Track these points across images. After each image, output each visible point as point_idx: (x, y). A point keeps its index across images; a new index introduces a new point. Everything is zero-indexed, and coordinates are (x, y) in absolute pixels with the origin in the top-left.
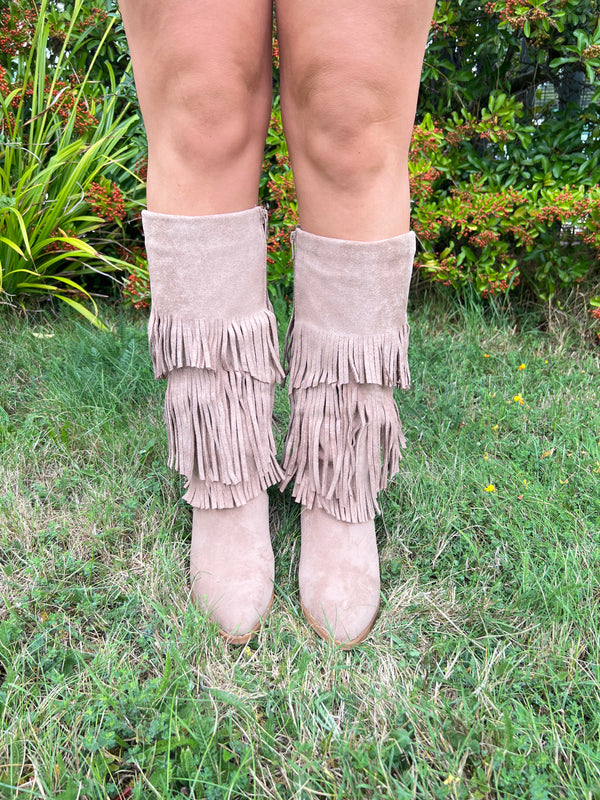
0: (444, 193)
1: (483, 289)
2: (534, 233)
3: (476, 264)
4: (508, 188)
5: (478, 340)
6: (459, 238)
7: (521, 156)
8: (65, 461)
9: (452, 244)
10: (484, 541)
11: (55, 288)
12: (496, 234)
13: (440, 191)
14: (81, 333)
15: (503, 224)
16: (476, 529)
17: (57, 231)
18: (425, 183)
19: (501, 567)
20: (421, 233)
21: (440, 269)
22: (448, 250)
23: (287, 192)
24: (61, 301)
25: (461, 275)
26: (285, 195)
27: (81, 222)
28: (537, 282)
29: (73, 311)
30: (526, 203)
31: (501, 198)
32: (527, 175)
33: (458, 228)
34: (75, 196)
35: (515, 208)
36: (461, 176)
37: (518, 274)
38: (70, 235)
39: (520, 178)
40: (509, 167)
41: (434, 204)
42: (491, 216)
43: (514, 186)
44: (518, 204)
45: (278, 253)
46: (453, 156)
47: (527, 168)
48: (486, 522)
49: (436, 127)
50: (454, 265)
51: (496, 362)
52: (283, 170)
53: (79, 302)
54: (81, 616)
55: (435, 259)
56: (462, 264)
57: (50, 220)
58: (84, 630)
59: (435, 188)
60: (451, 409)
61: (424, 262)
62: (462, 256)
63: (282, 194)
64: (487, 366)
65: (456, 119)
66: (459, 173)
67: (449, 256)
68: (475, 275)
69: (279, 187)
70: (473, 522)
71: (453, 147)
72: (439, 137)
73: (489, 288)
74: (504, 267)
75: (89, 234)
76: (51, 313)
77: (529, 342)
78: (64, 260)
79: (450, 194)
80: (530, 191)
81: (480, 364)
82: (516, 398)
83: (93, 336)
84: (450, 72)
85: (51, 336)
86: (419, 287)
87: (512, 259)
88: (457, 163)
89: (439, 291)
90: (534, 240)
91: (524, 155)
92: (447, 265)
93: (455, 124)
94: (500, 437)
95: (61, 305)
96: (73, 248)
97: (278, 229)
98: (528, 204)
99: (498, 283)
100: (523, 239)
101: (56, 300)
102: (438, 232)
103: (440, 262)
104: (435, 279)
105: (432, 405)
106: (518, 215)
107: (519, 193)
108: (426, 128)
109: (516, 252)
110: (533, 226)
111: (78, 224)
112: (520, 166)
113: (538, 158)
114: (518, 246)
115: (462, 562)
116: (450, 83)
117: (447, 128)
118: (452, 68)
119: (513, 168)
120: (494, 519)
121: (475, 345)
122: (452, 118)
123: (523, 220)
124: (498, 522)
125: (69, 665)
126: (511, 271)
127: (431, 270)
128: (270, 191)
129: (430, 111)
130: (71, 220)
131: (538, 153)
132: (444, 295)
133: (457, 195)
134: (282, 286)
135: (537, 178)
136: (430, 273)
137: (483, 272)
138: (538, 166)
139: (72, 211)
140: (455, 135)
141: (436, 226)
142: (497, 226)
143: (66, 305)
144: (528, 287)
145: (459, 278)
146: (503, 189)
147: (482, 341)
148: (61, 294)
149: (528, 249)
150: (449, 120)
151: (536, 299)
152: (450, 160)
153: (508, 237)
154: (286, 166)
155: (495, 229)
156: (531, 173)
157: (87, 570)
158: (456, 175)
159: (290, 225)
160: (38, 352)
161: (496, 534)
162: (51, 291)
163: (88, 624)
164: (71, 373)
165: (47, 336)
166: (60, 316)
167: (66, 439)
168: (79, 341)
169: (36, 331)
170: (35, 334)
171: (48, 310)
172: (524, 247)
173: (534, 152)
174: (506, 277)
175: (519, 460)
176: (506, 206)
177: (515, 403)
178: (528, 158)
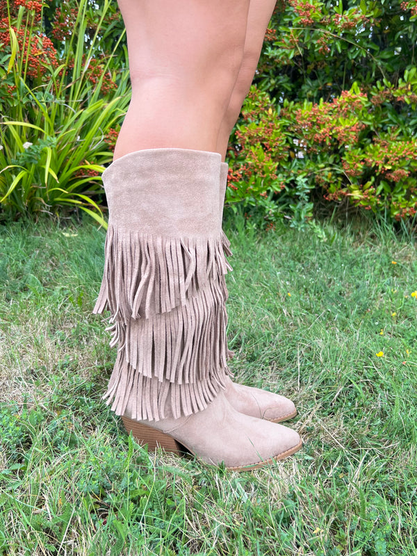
0: (369, 141)
1: (396, 213)
3: (392, 194)
5: (390, 252)
6: (377, 174)
8: (79, 318)
9: (373, 179)
10: (373, 391)
11: (80, 203)
12: (407, 172)
13: (365, 139)
14: (96, 234)
15: (412, 164)
16: (367, 382)
17: (84, 162)
18: (353, 134)
19: (382, 409)
20: (349, 171)
21: (362, 197)
22: (369, 183)
23: (249, 138)
24: (84, 211)
25: (379, 202)
26: (247, 140)
27: (102, 156)
29: (91, 219)
31: (411, 145)
33: (376, 167)
34: (98, 138)
36: (382, 128)
38: (93, 164)
41: (360, 149)
42: (403, 158)
45: (241, 183)
46: (376, 114)
48: (376, 378)
49: (362, 91)
50: (374, 194)
51: (402, 269)
52: (247, 123)
53: (96, 213)
54: (83, 415)
55: (360, 189)
56: (381, 194)
57: (79, 154)
58: (83, 424)
59: (360, 138)
60: (361, 300)
61: (351, 192)
62: (380, 188)
63: (245, 140)
64: (395, 271)
65: (379, 86)
66: (381, 126)
67: (370, 187)
68: (391, 203)
69: (243, 135)
70: (365, 377)
71: (377, 107)
72: (364, 99)
73: (401, 213)
74: (413, 197)
76: (76, 220)
78: (87, 183)
79: (373, 142)
81: (389, 269)
82: (413, 295)
83: (103, 236)
84: (376, 51)
85: (75, 235)
86: (349, 211)
88: (379, 118)
89: (363, 214)
92: (368, 194)
93: (379, 90)
94: (397, 322)
95: (83, 214)
96: (94, 174)
97: (242, 165)
99: (407, 209)
101: (80, 211)
102: (361, 171)
103: (363, 192)
104: (358, 204)
105: (348, 297)
108: (354, 92)
111: (99, 158)
115: (353, 403)
116: (375, 60)
117: (372, 93)
118: (377, 48)
120: (381, 376)
121: (388, 256)
122: (376, 85)
124: (383, 378)
125: (73, 443)
127: (356, 198)
128: (237, 137)
129: (360, 80)
130: (95, 154)
132: (367, 218)
133: (378, 142)
134: (242, 206)
136: (355, 200)
137: (397, 201)
139: (94, 148)
140: (378, 98)
141: (360, 166)
142: (408, 166)
143: (87, 214)
145: (377, 205)
146: (413, 139)
147: (393, 252)
148: (85, 206)
150: (374, 87)
152: (374, 117)
154: (249, 119)
155: (407, 168)
157: (88, 387)
158: (378, 128)
159: (250, 162)
160: (66, 246)
161: (382, 386)
162: (77, 204)
163: (86, 420)
164: (87, 261)
165: (72, 235)
166: (82, 223)
167: (81, 303)
168: (95, 239)
169: (65, 231)
170: (64, 234)
171: (75, 218)
174: (414, 205)
175: (409, 338)
176: (415, 152)
177: (412, 298)
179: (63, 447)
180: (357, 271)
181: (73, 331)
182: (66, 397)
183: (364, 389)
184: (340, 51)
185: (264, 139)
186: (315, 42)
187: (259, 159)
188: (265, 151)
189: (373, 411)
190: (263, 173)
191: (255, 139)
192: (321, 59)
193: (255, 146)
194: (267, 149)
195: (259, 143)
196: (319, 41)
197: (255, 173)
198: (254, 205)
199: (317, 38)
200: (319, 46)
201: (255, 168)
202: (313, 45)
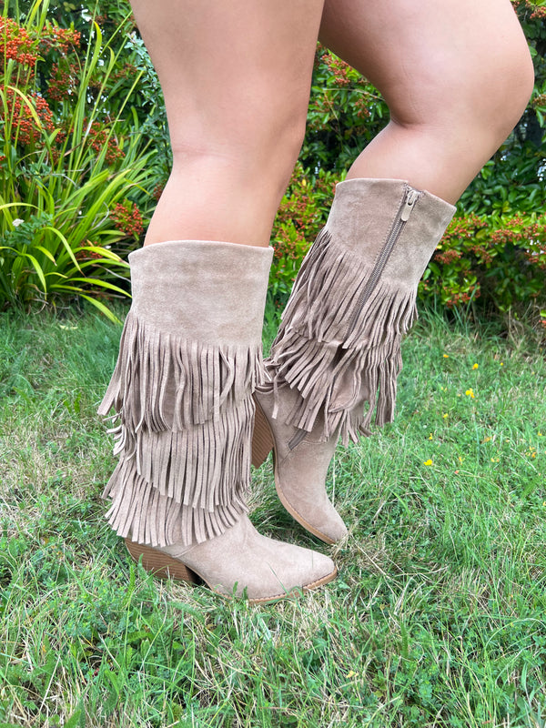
1: (447, 300)
2: (493, 252)
3: (442, 278)
4: (470, 213)
5: (442, 343)
7: (482, 186)
8: (75, 426)
10: (420, 506)
11: (81, 290)
12: (459, 253)
14: (100, 327)
15: (465, 244)
16: (414, 496)
17: (86, 242)
19: (431, 527)
24: (86, 299)
25: (427, 288)
27: (107, 235)
28: (497, 296)
29: (95, 309)
30: (486, 227)
31: (463, 222)
32: (488, 202)
34: (101, 214)
35: (477, 230)
37: (479, 288)
38: (96, 245)
39: (482, 205)
40: (472, 196)
42: (456, 237)
43: (476, 212)
44: (478, 227)
47: (488, 197)
48: (424, 490)
51: (455, 363)
53: (101, 301)
54: (76, 542)
56: (429, 278)
57: (80, 233)
58: (76, 553)
60: (408, 399)
62: (429, 271)
64: (448, 366)
68: (441, 288)
70: (411, 490)
73: (453, 299)
74: (466, 281)
75: (113, 245)
76: (77, 310)
77: (489, 346)
78: (90, 266)
80: (489, 216)
81: (441, 364)
82: (467, 392)
83: (109, 329)
85: (75, 328)
87: (473, 275)
90: (494, 258)
91: (485, 186)
94: (449, 425)
95: (85, 303)
96: (98, 256)
98: (487, 227)
99: (460, 295)
100: (483, 257)
101: (82, 299)
106: (480, 236)
107: (479, 218)
109: (479, 269)
110: (492, 247)
111: (103, 237)
112: (482, 195)
113: (497, 188)
114: (479, 263)
115: (398, 521)
119: (475, 196)
120: (429, 488)
121: (439, 348)
123: (484, 241)
124: (432, 490)
125: (62, 577)
126: (471, 287)
130: (98, 233)
131: (498, 184)
134: (272, 293)
135: (496, 205)
137: (448, 285)
138: (498, 195)
139: (98, 226)
142: (461, 245)
143: (89, 304)
144: (490, 299)
145: (425, 290)
146: (466, 214)
147: (446, 345)
148: (87, 294)
149: (488, 266)
151: (499, 311)
153: (470, 255)
155: (459, 249)
156: (491, 201)
157: (83, 508)
159: (280, 242)
160: (62, 340)
161: (431, 500)
162: (78, 291)
163: (80, 549)
164: (87, 357)
165: (72, 328)
166: (84, 313)
167: (78, 409)
168: (97, 332)
169: (63, 323)
170: (63, 327)
171: (75, 308)
172: (484, 264)
173: (495, 182)
174: (467, 290)
175: (463, 443)
176: (468, 229)
177: (467, 397)
178: (489, 188)
179: (50, 582)
181: (68, 441)
182: (57, 520)
183: (410, 503)
184: (381, 116)
185: (297, 215)
186: (352, 105)
187: (290, 238)
188: (297, 229)
189: (421, 529)
190: (295, 254)
191: (286, 215)
192: (360, 124)
193: (286, 224)
194: (299, 226)
195: (290, 220)
196: (358, 104)
197: (287, 255)
198: (285, 292)
199: (355, 99)
200: (357, 109)
201: (285, 248)
202: (350, 107)
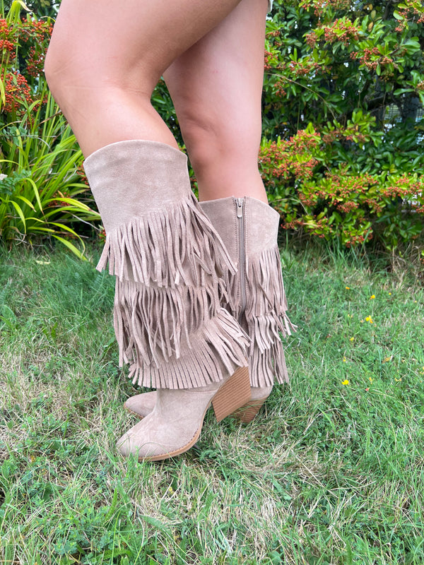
0: (321, 175)
1: (347, 241)
2: (383, 204)
3: (342, 224)
4: (364, 173)
5: (342, 277)
6: (330, 206)
7: (374, 152)
8: (52, 351)
9: (326, 210)
10: (340, 420)
11: (53, 231)
12: (356, 204)
13: (318, 174)
14: (69, 263)
15: (361, 197)
16: (335, 411)
17: (57, 192)
18: (308, 169)
19: (351, 439)
20: (305, 201)
21: (317, 226)
22: (322, 214)
24: (57, 239)
25: (332, 231)
27: (73, 187)
28: (385, 238)
29: (64, 247)
30: (377, 184)
31: (359, 180)
32: (378, 165)
33: (329, 200)
34: (71, 170)
35: (370, 187)
36: (332, 164)
37: (372, 232)
38: (65, 196)
39: (373, 167)
40: (366, 160)
41: (314, 182)
42: (353, 191)
43: (369, 172)
44: (371, 184)
46: (327, 151)
47: (378, 161)
48: (342, 406)
49: (316, 131)
50: (327, 224)
51: (354, 293)
53: (68, 240)
54: (58, 459)
55: (314, 219)
56: (332, 224)
57: (54, 185)
58: (59, 470)
59: (315, 172)
60: (321, 325)
61: (306, 221)
62: (332, 218)
64: (348, 295)
65: (330, 127)
66: (331, 162)
67: (323, 217)
68: (341, 231)
70: (333, 406)
71: (327, 145)
72: (318, 139)
73: (351, 240)
74: (362, 226)
75: (79, 195)
76: (49, 248)
77: (379, 279)
78: (60, 212)
79: (325, 176)
80: (380, 176)
81: (343, 294)
82: (367, 319)
83: (77, 265)
84: (326, 95)
85: (48, 263)
86: (302, 238)
87: (367, 221)
88: (330, 155)
89: (316, 241)
90: (383, 208)
91: (376, 151)
92: (322, 224)
93: (329, 130)
94: (355, 346)
95: (56, 242)
96: (66, 204)
99: (357, 237)
100: (375, 208)
101: (53, 238)
102: (316, 201)
103: (317, 222)
104: (313, 233)
105: (308, 321)
106: (371, 191)
107: (372, 177)
108: (309, 132)
109: (370, 217)
110: (381, 200)
111: (71, 188)
112: (373, 159)
113: (385, 154)
114: (371, 212)
115: (324, 434)
116: (326, 103)
117: (324, 132)
118: (327, 93)
119: (368, 160)
120: (347, 404)
121: (340, 280)
122: (327, 126)
123: (375, 195)
124: (350, 406)
125: (48, 494)
126: (366, 230)
127: (310, 227)
129: (312, 120)
130: (66, 186)
131: (386, 151)
132: (319, 244)
133: (329, 177)
135: (384, 167)
136: (310, 229)
137: (347, 229)
138: (385, 160)
139: (67, 180)
140: (329, 137)
141: (315, 196)
142: (357, 198)
143: (60, 242)
144: (379, 240)
145: (330, 233)
146: (361, 174)
147: (345, 277)
148: (57, 235)
149: (378, 215)
150: (325, 127)
151: (384, 249)
152: (325, 154)
153: (364, 206)
155: (356, 201)
156: (381, 164)
157: (64, 427)
158: (329, 163)
160: (39, 275)
161: (350, 415)
162: (50, 232)
163: (62, 465)
164: (60, 290)
165: (46, 263)
166: (55, 250)
167: (54, 335)
168: (67, 267)
169: (39, 259)
170: (38, 262)
171: (48, 245)
172: (375, 213)
173: (383, 150)
174: (362, 233)
175: (368, 363)
176: (363, 186)
177: (367, 322)
178: (379, 153)
180: (315, 296)
181: (47, 365)
182: (41, 439)
183: (333, 418)
184: (295, 95)
186: (272, 86)
189: (344, 443)
192: (278, 100)
196: (276, 85)
199: (274, 81)
200: (275, 90)
202: (270, 87)
